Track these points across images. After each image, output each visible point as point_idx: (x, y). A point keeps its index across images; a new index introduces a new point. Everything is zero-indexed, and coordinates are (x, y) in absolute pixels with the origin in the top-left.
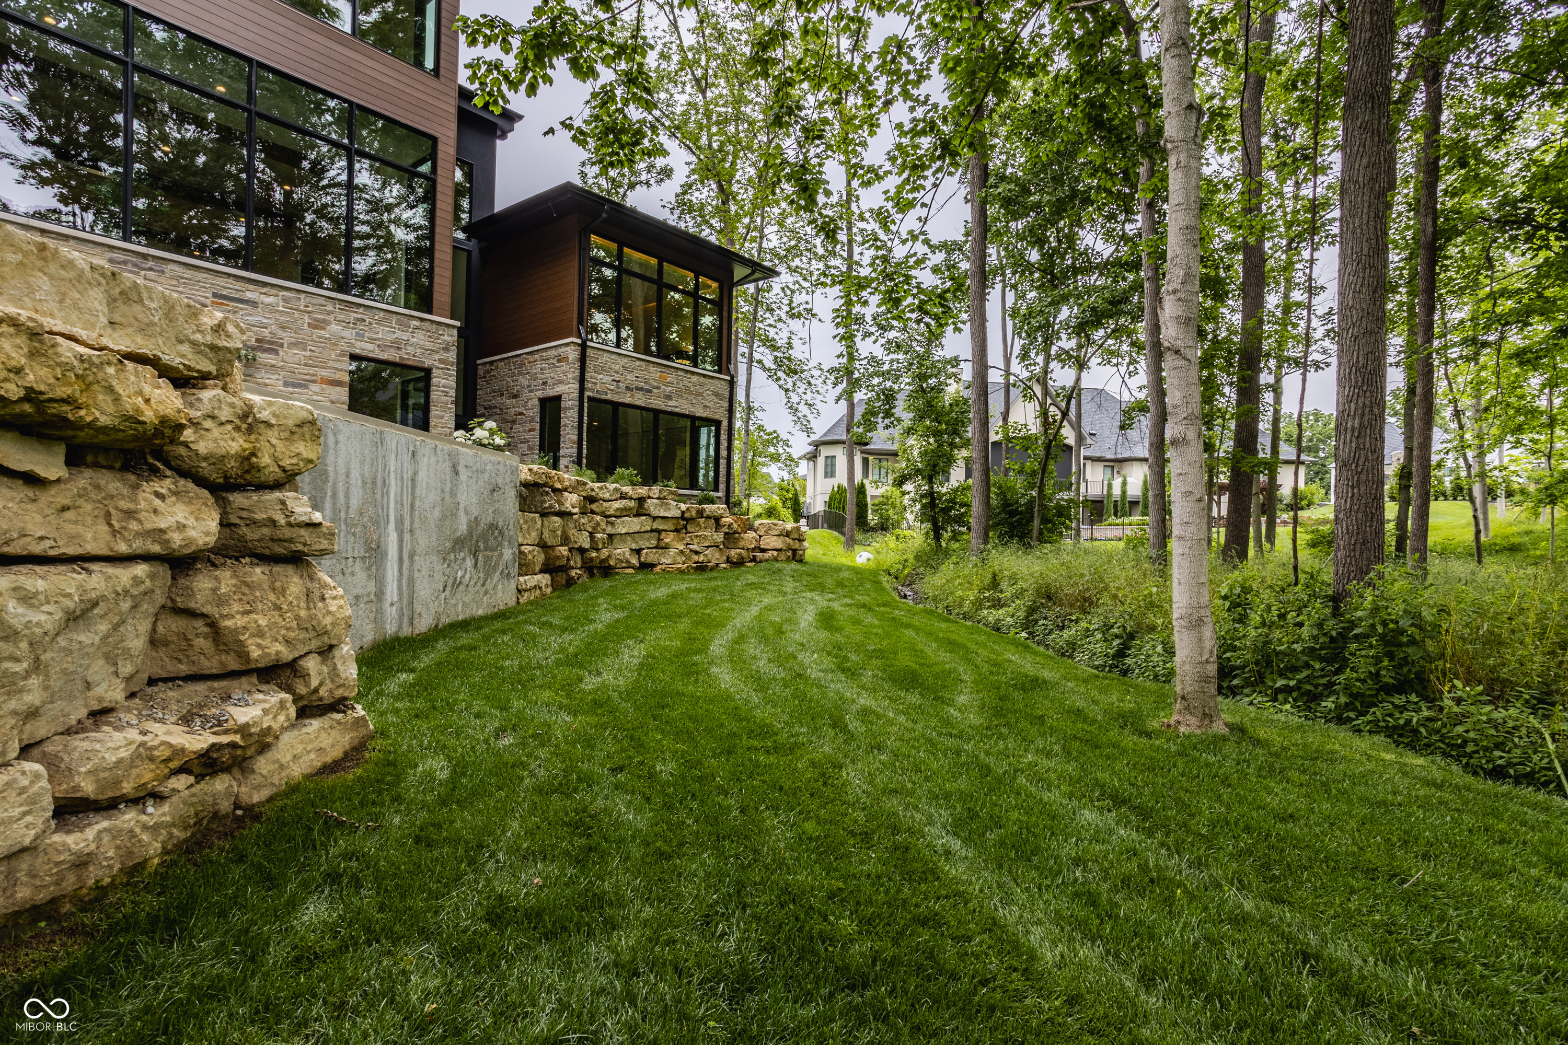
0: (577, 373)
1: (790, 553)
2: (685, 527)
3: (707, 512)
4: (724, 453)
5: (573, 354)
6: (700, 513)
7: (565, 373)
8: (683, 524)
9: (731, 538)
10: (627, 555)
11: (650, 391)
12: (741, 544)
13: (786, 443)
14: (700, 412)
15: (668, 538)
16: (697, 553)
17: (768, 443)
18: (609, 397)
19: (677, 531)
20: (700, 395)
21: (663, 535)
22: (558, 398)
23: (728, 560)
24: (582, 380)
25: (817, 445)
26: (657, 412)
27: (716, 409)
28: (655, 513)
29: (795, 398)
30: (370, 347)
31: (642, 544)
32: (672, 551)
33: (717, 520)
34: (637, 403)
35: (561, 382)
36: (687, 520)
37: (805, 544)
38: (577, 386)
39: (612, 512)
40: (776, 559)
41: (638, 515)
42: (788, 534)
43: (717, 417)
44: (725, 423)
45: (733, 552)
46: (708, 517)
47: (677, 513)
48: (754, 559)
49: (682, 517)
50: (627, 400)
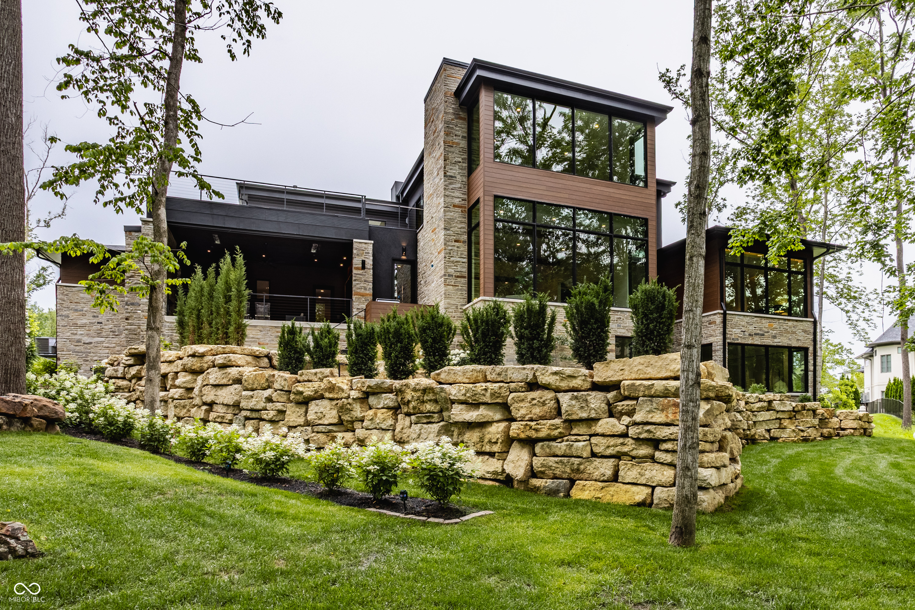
0: (722, 330)
1: (862, 431)
2: (795, 416)
3: (808, 407)
4: (811, 368)
5: (718, 319)
6: (804, 408)
7: (714, 331)
8: (794, 414)
9: (823, 422)
10: (764, 432)
11: (763, 335)
12: (830, 425)
13: (849, 351)
14: (795, 344)
15: (786, 423)
16: (802, 431)
17: (835, 352)
18: (739, 341)
19: (790, 418)
20: (794, 333)
21: (783, 421)
22: (711, 344)
23: (822, 435)
24: (724, 333)
25: (873, 347)
26: (767, 347)
27: (806, 341)
28: (778, 408)
29: (854, 317)
30: (623, 331)
31: (771, 426)
32: (788, 430)
33: (814, 411)
34: (756, 343)
35: (711, 336)
36: (796, 412)
37: (872, 424)
38: (722, 337)
39: (755, 409)
40: (853, 435)
41: (768, 410)
42: (860, 419)
43: (806, 346)
44: (811, 349)
45: (825, 431)
46: (808, 410)
47: (791, 408)
48: (838, 435)
49: (794, 411)
50: (750, 342)
